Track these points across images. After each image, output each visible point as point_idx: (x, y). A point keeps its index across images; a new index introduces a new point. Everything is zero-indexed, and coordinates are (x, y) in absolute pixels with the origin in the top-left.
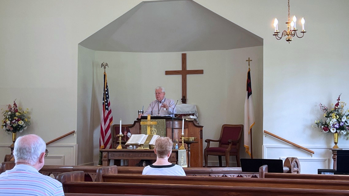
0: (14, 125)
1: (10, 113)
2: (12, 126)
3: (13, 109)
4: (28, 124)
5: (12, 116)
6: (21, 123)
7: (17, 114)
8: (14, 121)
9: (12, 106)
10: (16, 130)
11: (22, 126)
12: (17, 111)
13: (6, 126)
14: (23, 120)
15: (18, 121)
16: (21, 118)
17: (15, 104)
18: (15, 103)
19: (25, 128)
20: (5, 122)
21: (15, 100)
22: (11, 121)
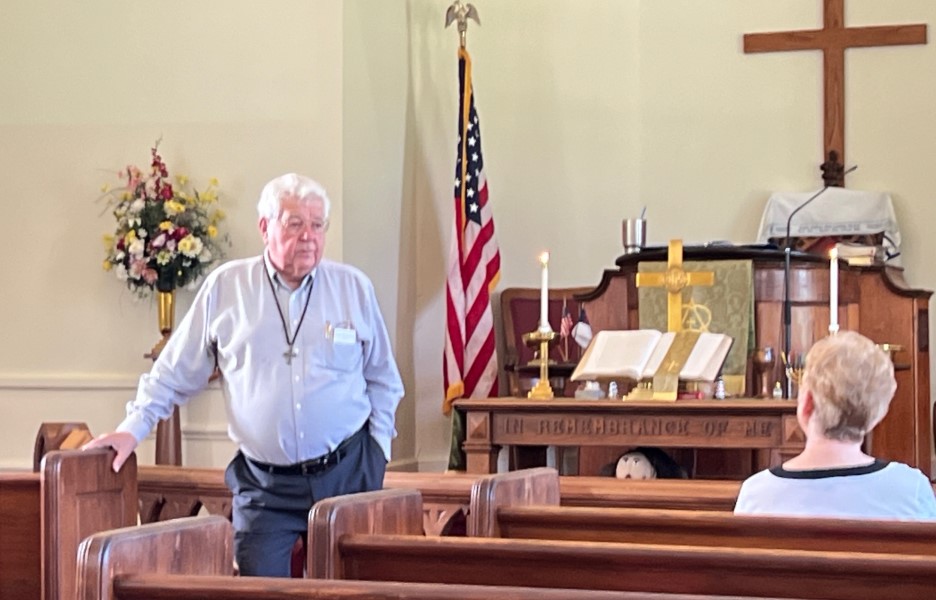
0: (163, 259)
1: (139, 204)
2: (153, 265)
3: (150, 184)
4: (219, 246)
5: (150, 220)
6: (190, 246)
7: (171, 207)
8: (159, 241)
9: (146, 169)
10: (173, 276)
11: (195, 261)
12: (166, 193)
13: (126, 262)
14: (199, 232)
15: (177, 237)
16: (186, 226)
17: (156, 164)
18: (159, 158)
20: (121, 246)
21: (157, 143)
22: (148, 240)
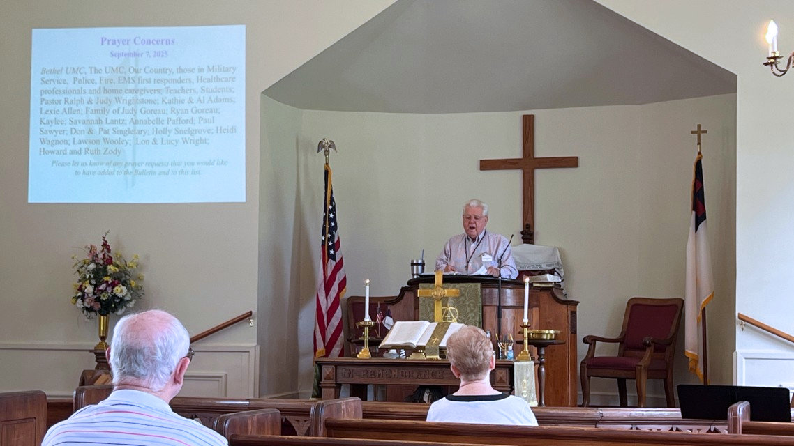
0: (104, 297)
1: (92, 266)
3: (101, 256)
4: (136, 292)
5: (98, 275)
6: (120, 290)
7: (111, 268)
8: (102, 287)
9: (99, 248)
10: (108, 307)
11: (122, 299)
12: (109, 261)
13: (82, 297)
14: (124, 283)
15: (113, 285)
16: (120, 279)
17: (105, 245)
18: (106, 242)
19: (131, 305)
20: (81, 289)
21: (106, 234)
22: (96, 286)
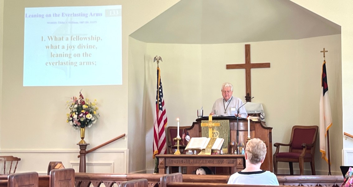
0: (82, 120)
1: (76, 106)
2: (79, 121)
3: (79, 101)
4: (96, 117)
5: (79, 110)
6: (89, 116)
7: (84, 106)
8: (81, 115)
9: (78, 97)
10: (84, 124)
11: (90, 120)
12: (83, 103)
13: (73, 120)
14: (92, 113)
15: (86, 114)
16: (88, 111)
17: (81, 95)
18: (81, 94)
19: (94, 122)
20: (71, 116)
21: (81, 91)
22: (78, 115)
